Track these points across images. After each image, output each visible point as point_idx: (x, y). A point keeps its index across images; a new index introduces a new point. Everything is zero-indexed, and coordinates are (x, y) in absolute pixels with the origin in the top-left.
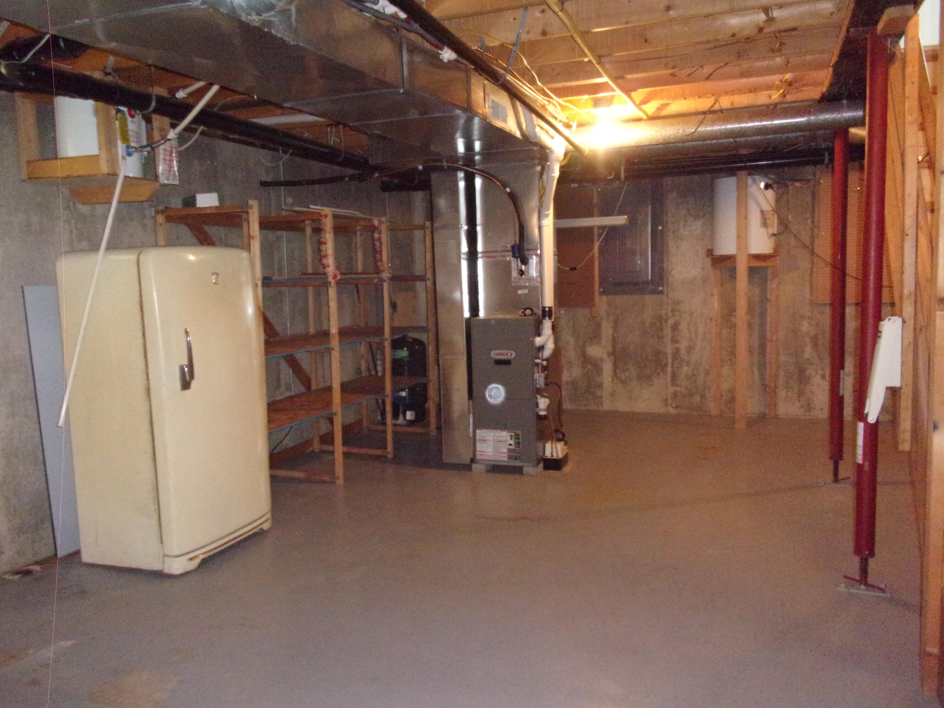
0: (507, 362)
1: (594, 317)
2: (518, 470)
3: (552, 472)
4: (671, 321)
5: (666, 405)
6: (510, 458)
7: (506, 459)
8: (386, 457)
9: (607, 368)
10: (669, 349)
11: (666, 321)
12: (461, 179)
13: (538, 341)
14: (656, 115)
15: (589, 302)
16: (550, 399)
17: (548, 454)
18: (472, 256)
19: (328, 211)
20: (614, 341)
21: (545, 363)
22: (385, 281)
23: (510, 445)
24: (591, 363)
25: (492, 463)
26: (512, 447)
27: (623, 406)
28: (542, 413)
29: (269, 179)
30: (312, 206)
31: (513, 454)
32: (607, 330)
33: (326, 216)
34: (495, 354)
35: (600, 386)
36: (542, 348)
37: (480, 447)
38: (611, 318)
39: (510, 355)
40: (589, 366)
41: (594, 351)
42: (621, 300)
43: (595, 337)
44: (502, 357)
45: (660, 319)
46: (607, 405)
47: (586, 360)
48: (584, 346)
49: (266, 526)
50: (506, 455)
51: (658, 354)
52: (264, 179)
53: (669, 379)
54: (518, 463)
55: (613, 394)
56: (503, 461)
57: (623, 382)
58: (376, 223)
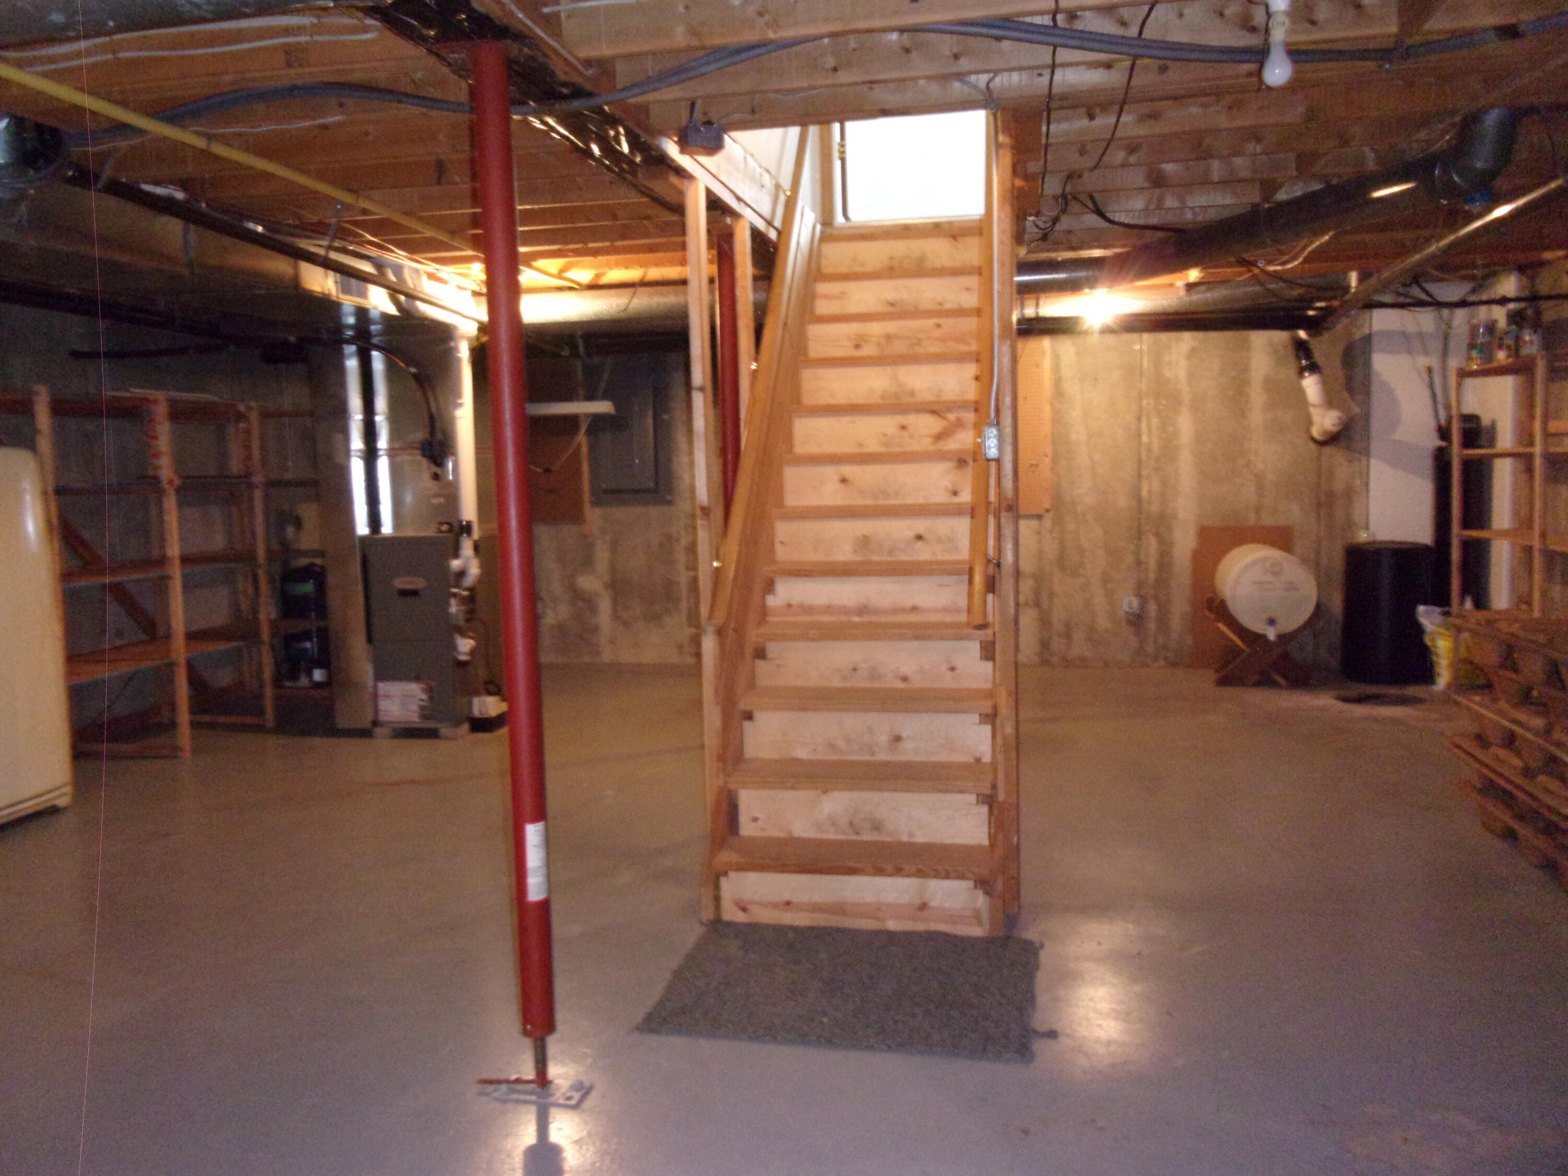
0: (414, 593)
1: (585, 536)
2: (432, 734)
3: (480, 736)
4: (684, 542)
5: (681, 653)
6: (424, 717)
7: (416, 719)
8: (263, 726)
9: (605, 605)
10: (683, 578)
11: (678, 540)
12: (350, 356)
13: (456, 564)
14: (594, 283)
15: (575, 516)
16: (477, 641)
17: (476, 712)
18: (370, 455)
19: (160, 395)
20: (613, 569)
21: (466, 593)
22: (257, 487)
23: (422, 700)
24: (584, 600)
25: (402, 726)
26: (423, 703)
27: (627, 656)
28: (463, 658)
29: (86, 348)
30: (133, 390)
31: (426, 714)
32: (602, 555)
33: (156, 401)
34: (401, 583)
35: (596, 629)
36: (462, 574)
37: (383, 705)
38: (608, 537)
39: (418, 583)
40: (580, 603)
41: (588, 583)
42: (619, 513)
43: (587, 562)
44: (409, 587)
45: (669, 540)
46: (606, 656)
47: (575, 594)
48: (572, 577)
49: (62, 802)
50: (416, 714)
51: (669, 586)
52: (77, 347)
53: (684, 619)
54: (432, 724)
55: (613, 642)
56: (414, 722)
57: (626, 624)
58: (242, 408)
